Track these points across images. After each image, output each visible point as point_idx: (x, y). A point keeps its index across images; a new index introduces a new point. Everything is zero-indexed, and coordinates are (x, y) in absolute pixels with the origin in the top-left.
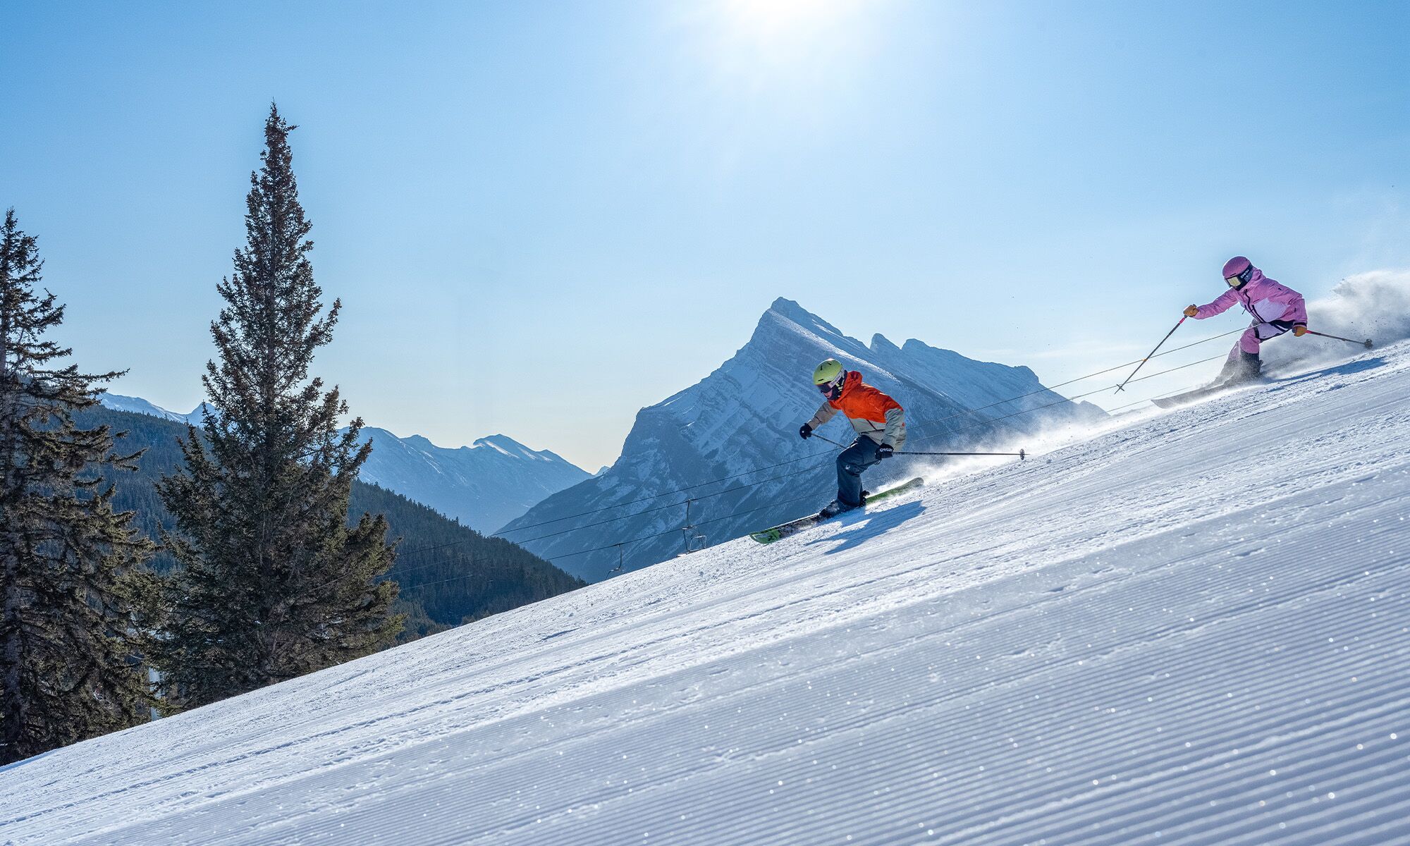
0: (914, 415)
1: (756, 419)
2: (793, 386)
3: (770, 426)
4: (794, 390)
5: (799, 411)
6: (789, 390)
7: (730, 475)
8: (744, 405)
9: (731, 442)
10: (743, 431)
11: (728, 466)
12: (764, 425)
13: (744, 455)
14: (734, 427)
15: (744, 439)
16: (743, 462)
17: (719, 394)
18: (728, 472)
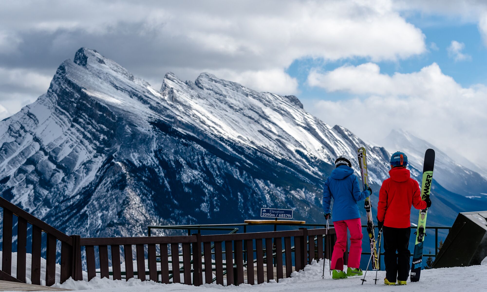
0: (156, 156)
1: (42, 153)
2: (72, 126)
3: (51, 159)
4: (73, 130)
5: (74, 147)
6: (69, 129)
7: (15, 198)
8: (36, 139)
9: (21, 171)
10: (31, 161)
11: (14, 191)
12: (47, 157)
13: (28, 181)
14: (25, 157)
15: (31, 168)
16: (27, 187)
17: (22, 127)
18: (15, 196)
